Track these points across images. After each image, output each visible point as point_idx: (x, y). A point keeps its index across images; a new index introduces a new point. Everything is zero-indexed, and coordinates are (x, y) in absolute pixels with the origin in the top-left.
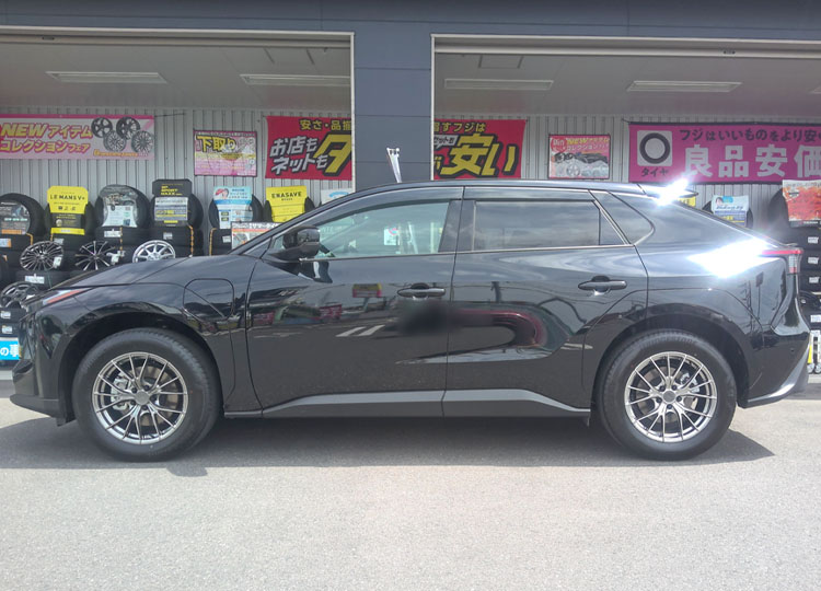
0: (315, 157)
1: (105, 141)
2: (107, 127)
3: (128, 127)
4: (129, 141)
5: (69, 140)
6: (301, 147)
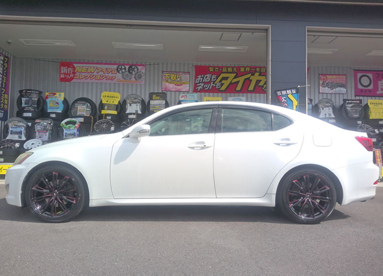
0: (215, 83)
1: (123, 75)
2: (124, 69)
3: (133, 69)
4: (133, 76)
5: (106, 74)
6: (209, 79)
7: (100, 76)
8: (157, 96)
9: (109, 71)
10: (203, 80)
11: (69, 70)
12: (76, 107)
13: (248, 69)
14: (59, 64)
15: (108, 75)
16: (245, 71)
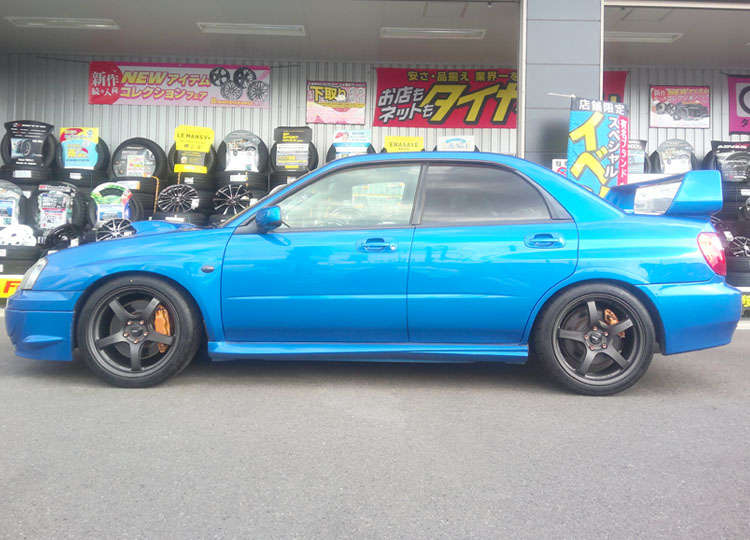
0: (421, 105)
1: (223, 90)
2: (225, 76)
3: (245, 78)
4: (245, 91)
5: (187, 88)
6: (408, 97)
7: (175, 91)
8: (291, 134)
9: (194, 80)
10: (394, 99)
11: (109, 79)
12: (123, 157)
13: (492, 76)
14: (88, 66)
15: (192, 89)
16: (486, 79)
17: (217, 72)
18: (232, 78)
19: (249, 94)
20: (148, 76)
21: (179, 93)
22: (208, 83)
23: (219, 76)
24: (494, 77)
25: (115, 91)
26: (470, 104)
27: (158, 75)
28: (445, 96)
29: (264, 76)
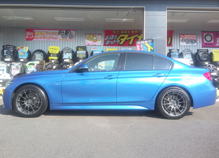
0: (117, 40)
1: (62, 36)
2: (63, 33)
7: (49, 37)
8: (81, 48)
9: (54, 34)
10: (109, 38)
11: (31, 34)
12: (35, 55)
13: (136, 32)
14: (25, 30)
15: (53, 36)
16: (135, 33)
17: (60, 31)
18: (65, 33)
19: (69, 37)
20: (42, 33)
21: (50, 37)
22: (58, 34)
23: (61, 32)
24: (137, 32)
25: (33, 37)
26: (130, 39)
27: (44, 32)
28: (123, 37)
29: (73, 32)
